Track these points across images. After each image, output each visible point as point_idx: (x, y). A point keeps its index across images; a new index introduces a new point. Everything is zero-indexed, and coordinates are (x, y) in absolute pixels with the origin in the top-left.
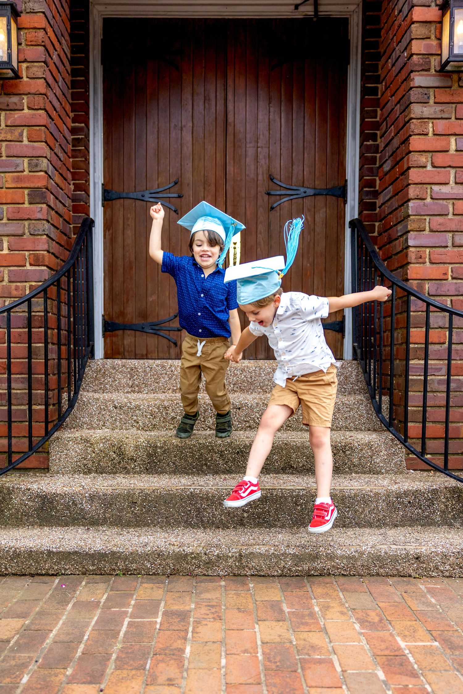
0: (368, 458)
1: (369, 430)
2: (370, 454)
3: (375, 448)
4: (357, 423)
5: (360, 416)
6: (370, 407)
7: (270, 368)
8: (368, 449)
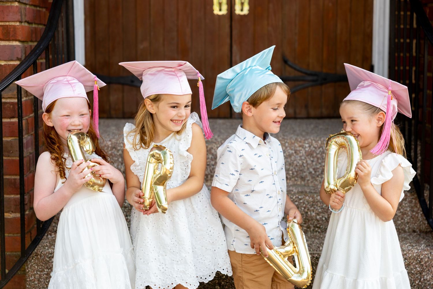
0: (417, 274)
1: (414, 231)
2: (419, 269)
3: (425, 263)
4: (399, 222)
5: (403, 214)
6: (416, 203)
7: (292, 150)
8: (416, 264)
